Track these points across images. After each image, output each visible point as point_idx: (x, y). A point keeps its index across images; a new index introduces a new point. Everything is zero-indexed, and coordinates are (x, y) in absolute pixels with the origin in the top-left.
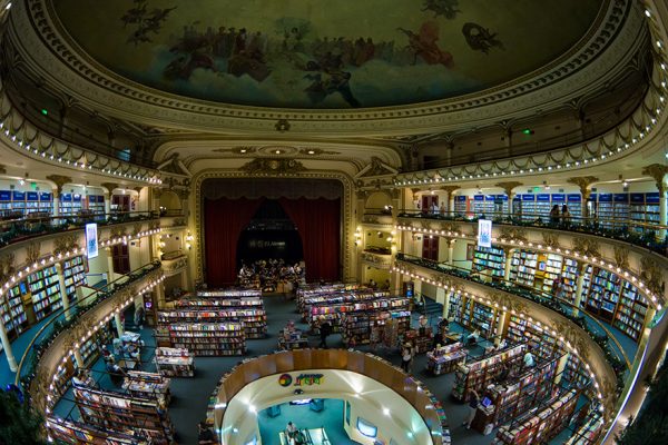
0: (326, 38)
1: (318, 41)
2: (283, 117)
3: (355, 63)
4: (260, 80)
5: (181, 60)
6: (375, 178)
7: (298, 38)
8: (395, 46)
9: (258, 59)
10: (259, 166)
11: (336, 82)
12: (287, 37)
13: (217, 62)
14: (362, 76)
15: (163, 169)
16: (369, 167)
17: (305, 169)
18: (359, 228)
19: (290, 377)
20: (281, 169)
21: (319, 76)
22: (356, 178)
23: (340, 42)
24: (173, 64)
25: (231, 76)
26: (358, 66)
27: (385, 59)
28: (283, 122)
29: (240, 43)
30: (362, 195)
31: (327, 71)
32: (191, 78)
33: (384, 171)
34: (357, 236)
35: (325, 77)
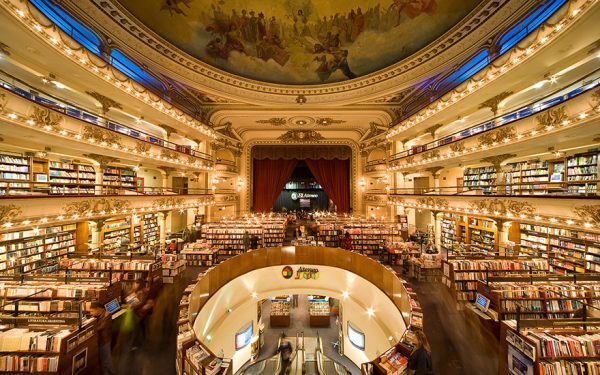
0: (325, 18)
1: (319, 21)
2: (301, 93)
3: (350, 40)
4: (283, 65)
5: (218, 41)
6: (373, 139)
7: (305, 21)
8: (381, 9)
9: (278, 44)
10: (291, 136)
11: (337, 61)
12: (296, 20)
13: (247, 46)
14: (357, 50)
15: (219, 131)
16: (369, 131)
17: (323, 138)
18: (363, 179)
19: (291, 270)
20: (307, 138)
21: (325, 57)
22: (360, 142)
23: (337, 20)
24: (212, 43)
25: (260, 60)
26: (352, 41)
27: (372, 28)
28: (301, 96)
29: (262, 29)
30: (365, 154)
31: (330, 52)
32: (229, 59)
33: (380, 132)
34: (361, 184)
35: (329, 57)
